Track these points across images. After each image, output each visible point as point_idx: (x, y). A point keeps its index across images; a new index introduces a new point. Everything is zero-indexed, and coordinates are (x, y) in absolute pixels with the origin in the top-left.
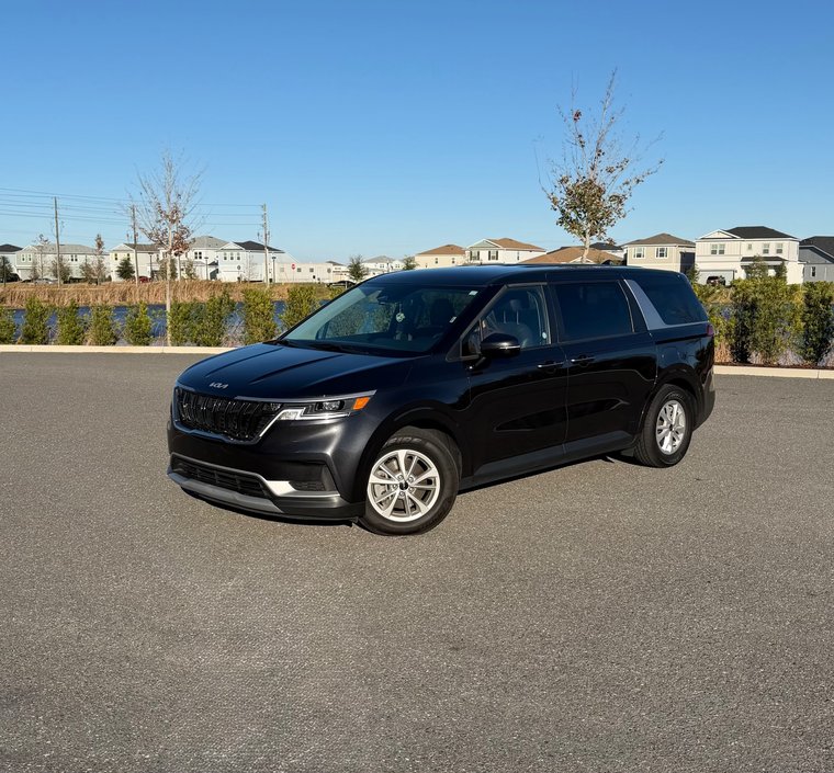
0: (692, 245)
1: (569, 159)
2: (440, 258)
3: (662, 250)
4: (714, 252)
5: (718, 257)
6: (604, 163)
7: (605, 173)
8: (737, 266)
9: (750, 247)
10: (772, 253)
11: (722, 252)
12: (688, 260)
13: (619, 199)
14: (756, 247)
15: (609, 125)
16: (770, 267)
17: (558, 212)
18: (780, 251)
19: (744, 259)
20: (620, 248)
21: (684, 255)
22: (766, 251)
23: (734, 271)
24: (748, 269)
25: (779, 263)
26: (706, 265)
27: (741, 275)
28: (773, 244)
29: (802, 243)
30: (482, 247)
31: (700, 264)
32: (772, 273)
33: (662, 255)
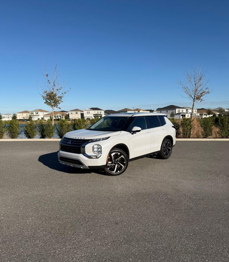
0: (83, 111)
1: (47, 87)
2: (23, 114)
3: (77, 112)
4: (88, 113)
5: (88, 114)
6: (56, 88)
7: (56, 90)
8: (93, 116)
9: (95, 112)
10: (99, 113)
11: (89, 113)
12: (82, 115)
13: (61, 97)
14: (96, 112)
15: (56, 79)
16: (99, 116)
17: (45, 100)
18: (101, 113)
19: (94, 114)
20: (67, 112)
21: (81, 114)
22: (98, 113)
23: (92, 117)
24: (94, 117)
25: (100, 115)
26: (86, 116)
27: (93, 118)
28: (99, 111)
29: (105, 111)
30: (34, 111)
31: (85, 116)
32: (99, 117)
33: (77, 113)
